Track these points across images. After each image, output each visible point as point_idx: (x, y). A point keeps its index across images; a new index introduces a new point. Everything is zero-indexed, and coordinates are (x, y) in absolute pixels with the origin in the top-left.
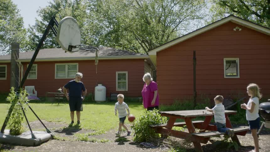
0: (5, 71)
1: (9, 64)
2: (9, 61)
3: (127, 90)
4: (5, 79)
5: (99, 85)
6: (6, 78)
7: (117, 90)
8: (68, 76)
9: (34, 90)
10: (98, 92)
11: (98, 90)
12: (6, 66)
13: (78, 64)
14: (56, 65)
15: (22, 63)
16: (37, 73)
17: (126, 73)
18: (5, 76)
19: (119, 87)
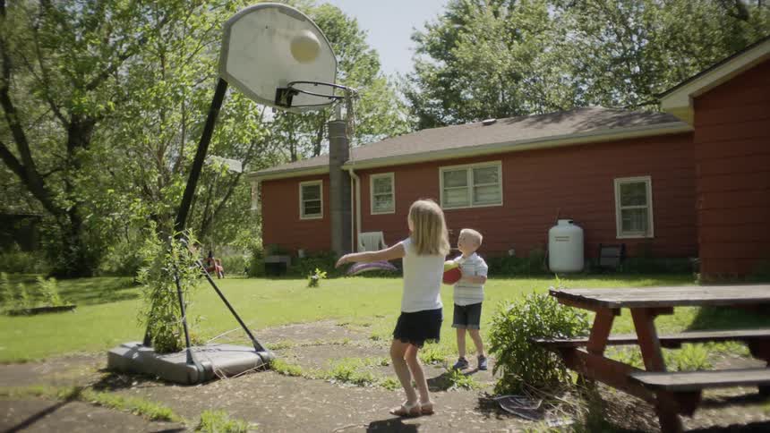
0: (318, 197)
1: (325, 177)
2: (326, 170)
3: (652, 236)
4: (320, 216)
5: (560, 222)
6: (322, 213)
7: (618, 237)
8: (476, 199)
9: (383, 242)
10: (558, 243)
11: (558, 239)
12: (320, 182)
13: (500, 162)
14: (442, 170)
15: (356, 172)
16: (394, 196)
17: (647, 180)
18: (320, 208)
19: (626, 226)
